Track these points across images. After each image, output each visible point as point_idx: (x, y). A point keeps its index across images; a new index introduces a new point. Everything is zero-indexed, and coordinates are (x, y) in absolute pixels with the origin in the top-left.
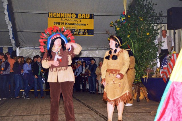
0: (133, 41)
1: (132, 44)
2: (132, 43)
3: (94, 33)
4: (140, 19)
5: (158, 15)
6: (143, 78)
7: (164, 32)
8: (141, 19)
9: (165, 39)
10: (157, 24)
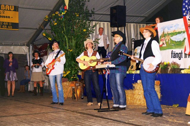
0: (67, 37)
1: (67, 40)
2: (66, 38)
3: (20, 27)
4: (76, 15)
5: (90, 12)
6: (80, 75)
7: (101, 30)
8: (78, 15)
9: (101, 37)
10: (89, 21)
